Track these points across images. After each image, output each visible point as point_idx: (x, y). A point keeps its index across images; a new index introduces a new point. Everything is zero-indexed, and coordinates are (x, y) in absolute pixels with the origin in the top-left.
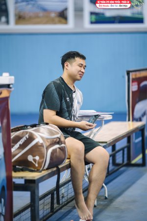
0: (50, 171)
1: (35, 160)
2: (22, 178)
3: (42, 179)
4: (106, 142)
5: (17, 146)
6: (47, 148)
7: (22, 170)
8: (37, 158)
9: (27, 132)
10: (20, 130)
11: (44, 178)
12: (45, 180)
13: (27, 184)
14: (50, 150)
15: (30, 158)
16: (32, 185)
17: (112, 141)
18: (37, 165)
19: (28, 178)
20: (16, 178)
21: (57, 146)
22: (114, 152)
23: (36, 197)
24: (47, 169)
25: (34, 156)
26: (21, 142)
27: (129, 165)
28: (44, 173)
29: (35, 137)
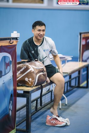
0: (37, 87)
1: (29, 81)
2: (22, 90)
3: (33, 91)
4: (67, 73)
5: (19, 72)
6: (36, 74)
7: (22, 86)
8: (30, 79)
9: (25, 65)
10: (21, 64)
11: (34, 90)
12: (34, 92)
13: (25, 94)
14: (38, 75)
15: (26, 79)
16: (27, 94)
17: (70, 72)
18: (30, 83)
19: (25, 90)
20: (18, 90)
21: (42, 73)
22: (70, 79)
23: (30, 101)
24: (36, 86)
25: (29, 78)
26: (21, 70)
27: (79, 87)
28: (34, 88)
29: (29, 68)
